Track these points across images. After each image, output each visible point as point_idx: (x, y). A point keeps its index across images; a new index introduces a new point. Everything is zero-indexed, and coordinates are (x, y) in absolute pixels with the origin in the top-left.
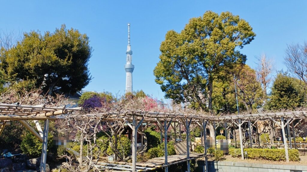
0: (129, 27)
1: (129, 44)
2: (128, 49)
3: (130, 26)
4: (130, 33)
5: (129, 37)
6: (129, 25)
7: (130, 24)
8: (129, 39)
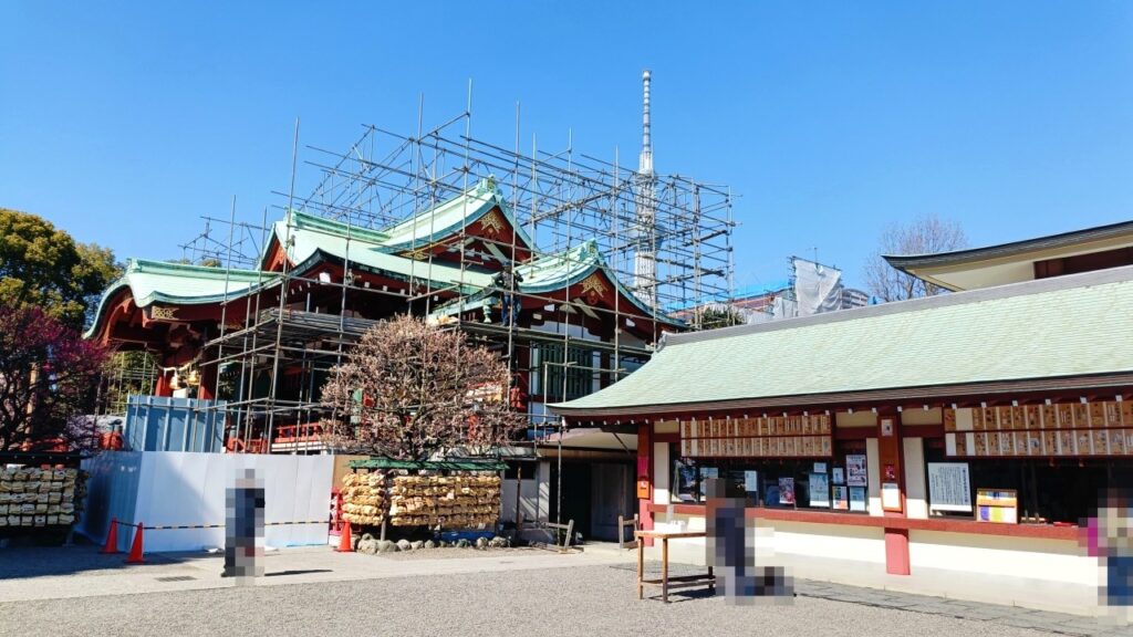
0: (646, 83)
1: (646, 149)
2: (641, 165)
3: (649, 80)
4: (649, 105)
5: (646, 121)
6: (646, 75)
7: (650, 73)
8: (646, 130)
